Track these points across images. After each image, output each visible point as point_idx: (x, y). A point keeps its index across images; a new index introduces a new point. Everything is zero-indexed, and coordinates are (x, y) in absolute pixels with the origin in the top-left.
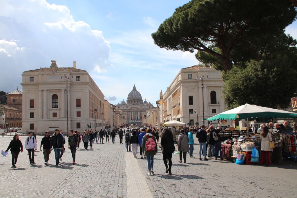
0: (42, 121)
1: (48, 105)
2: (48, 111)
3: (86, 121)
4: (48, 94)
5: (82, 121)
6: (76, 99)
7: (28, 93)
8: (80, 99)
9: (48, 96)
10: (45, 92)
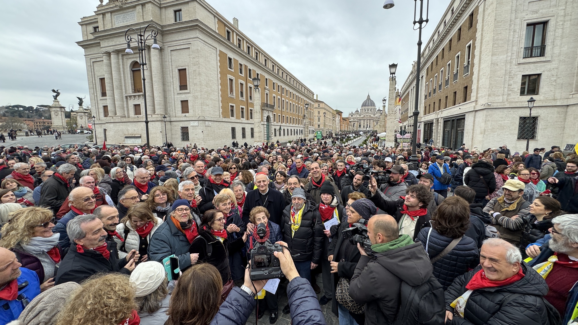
0: (112, 124)
1: (123, 88)
2: (125, 100)
3: (200, 122)
4: (121, 61)
5: (191, 122)
6: (177, 71)
7: (95, 64)
8: (185, 69)
9: (121, 66)
10: (112, 56)
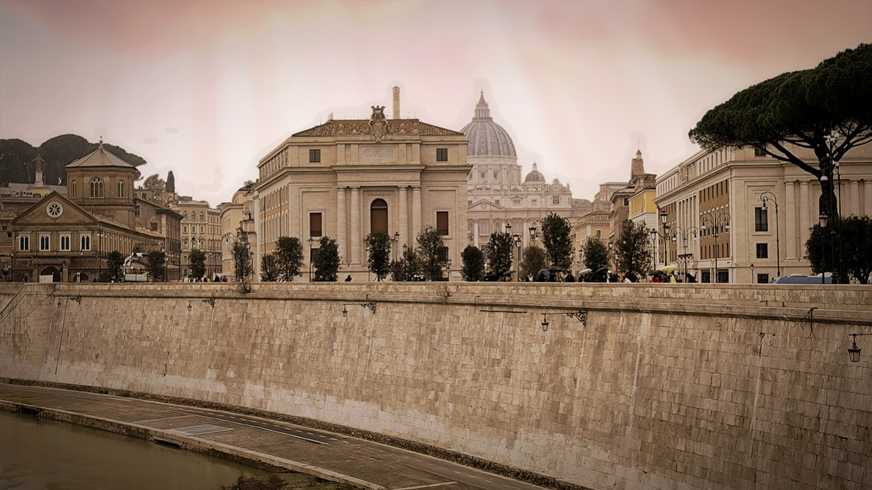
1: (362, 228)
2: (362, 244)
4: (362, 200)
6: (435, 213)
7: (305, 195)
8: (447, 212)
9: (362, 204)
10: (354, 193)
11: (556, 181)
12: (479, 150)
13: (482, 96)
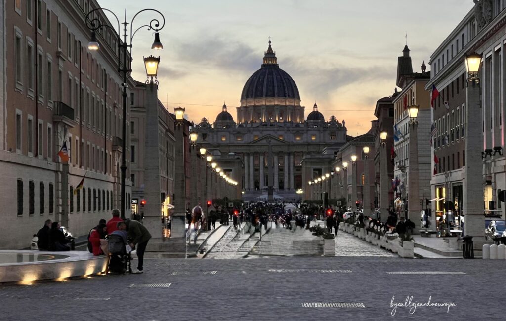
11: (333, 118)
12: (267, 93)
13: (270, 46)
